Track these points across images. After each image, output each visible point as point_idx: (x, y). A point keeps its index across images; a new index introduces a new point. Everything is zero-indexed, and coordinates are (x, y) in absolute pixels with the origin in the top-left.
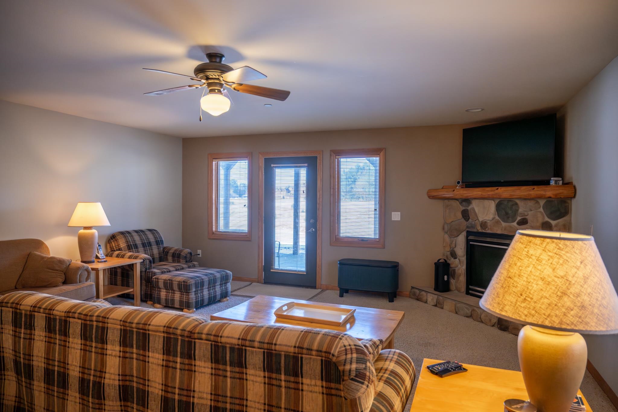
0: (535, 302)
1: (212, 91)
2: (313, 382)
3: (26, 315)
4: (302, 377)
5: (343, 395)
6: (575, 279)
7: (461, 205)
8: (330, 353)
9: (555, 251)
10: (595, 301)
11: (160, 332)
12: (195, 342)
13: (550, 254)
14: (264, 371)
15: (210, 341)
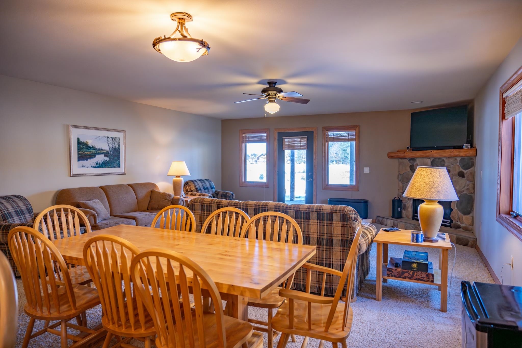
0: (422, 191)
1: (270, 101)
2: (337, 223)
3: (207, 206)
4: (333, 221)
5: (349, 226)
6: (437, 182)
7: (409, 162)
8: (344, 211)
9: (430, 173)
10: (443, 189)
11: (273, 208)
12: (288, 211)
13: (428, 173)
14: (318, 220)
15: (295, 210)
